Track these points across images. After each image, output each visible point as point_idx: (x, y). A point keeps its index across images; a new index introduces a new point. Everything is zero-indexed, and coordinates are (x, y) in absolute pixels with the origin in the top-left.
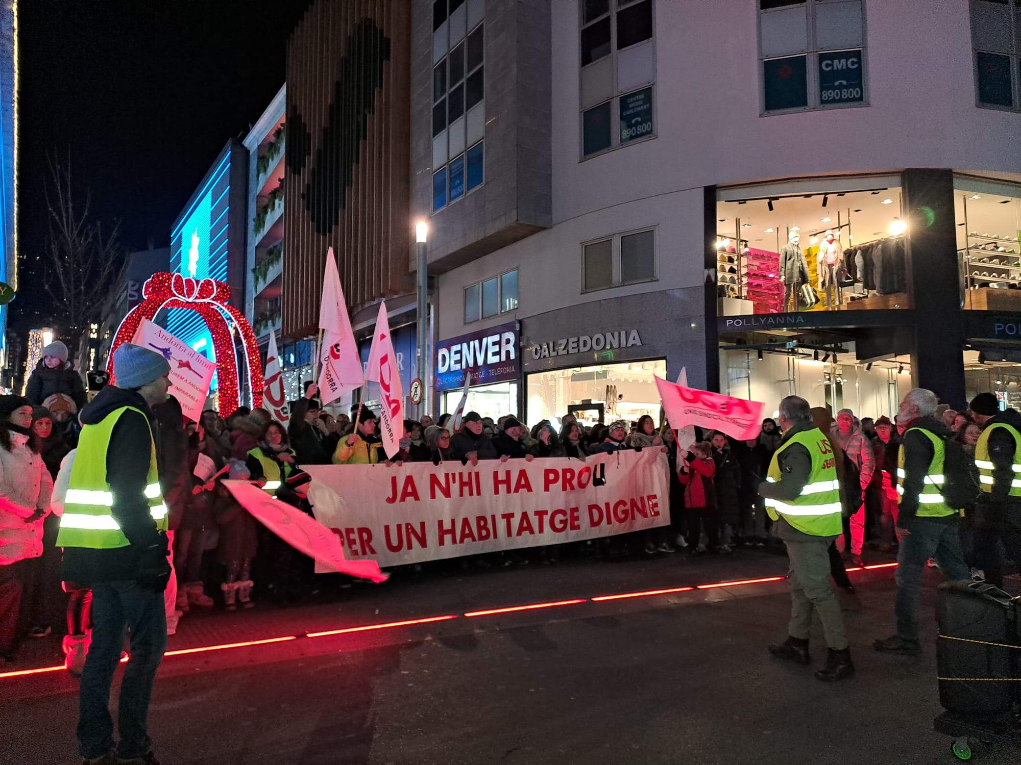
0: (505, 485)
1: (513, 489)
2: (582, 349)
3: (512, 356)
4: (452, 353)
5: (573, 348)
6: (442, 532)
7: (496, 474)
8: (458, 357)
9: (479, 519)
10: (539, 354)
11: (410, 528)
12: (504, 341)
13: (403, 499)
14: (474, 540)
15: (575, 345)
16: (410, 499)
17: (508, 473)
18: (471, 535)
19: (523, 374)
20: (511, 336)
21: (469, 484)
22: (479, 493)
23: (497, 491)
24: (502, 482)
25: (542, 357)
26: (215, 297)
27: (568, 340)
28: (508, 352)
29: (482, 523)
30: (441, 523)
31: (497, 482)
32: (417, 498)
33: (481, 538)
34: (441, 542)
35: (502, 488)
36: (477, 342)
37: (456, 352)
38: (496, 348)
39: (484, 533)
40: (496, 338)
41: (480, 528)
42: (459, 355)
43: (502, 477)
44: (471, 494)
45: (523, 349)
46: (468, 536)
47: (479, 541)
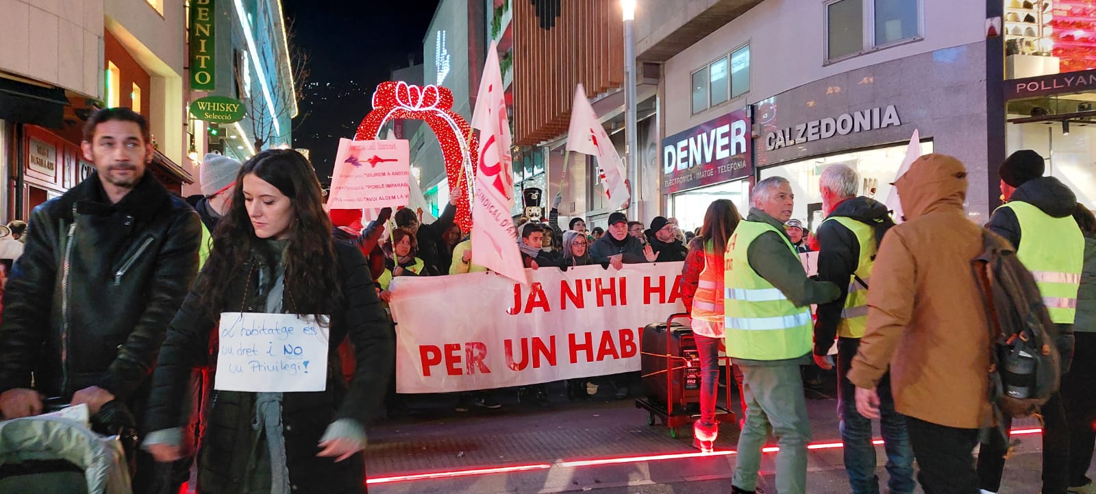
0: (658, 294)
1: (667, 299)
2: (824, 134)
3: (743, 149)
4: (679, 150)
5: (813, 134)
6: (574, 348)
7: (647, 280)
8: (684, 154)
9: (623, 333)
10: (773, 144)
11: (537, 343)
12: (734, 132)
13: (528, 310)
14: (616, 357)
15: (817, 130)
16: (538, 311)
17: (662, 279)
18: (612, 351)
19: (756, 169)
20: (741, 125)
21: (611, 291)
22: (624, 302)
23: (647, 301)
24: (655, 290)
25: (777, 147)
26: (438, 104)
27: (807, 126)
28: (738, 145)
29: (627, 337)
30: (572, 337)
31: (648, 290)
32: (547, 309)
33: (625, 355)
34: (573, 359)
35: (655, 297)
36: (704, 135)
37: (683, 149)
38: (726, 141)
39: (629, 349)
40: (725, 129)
41: (623, 343)
42: (686, 152)
43: (655, 283)
44: (614, 303)
45: (755, 140)
46: (608, 352)
47: (622, 357)
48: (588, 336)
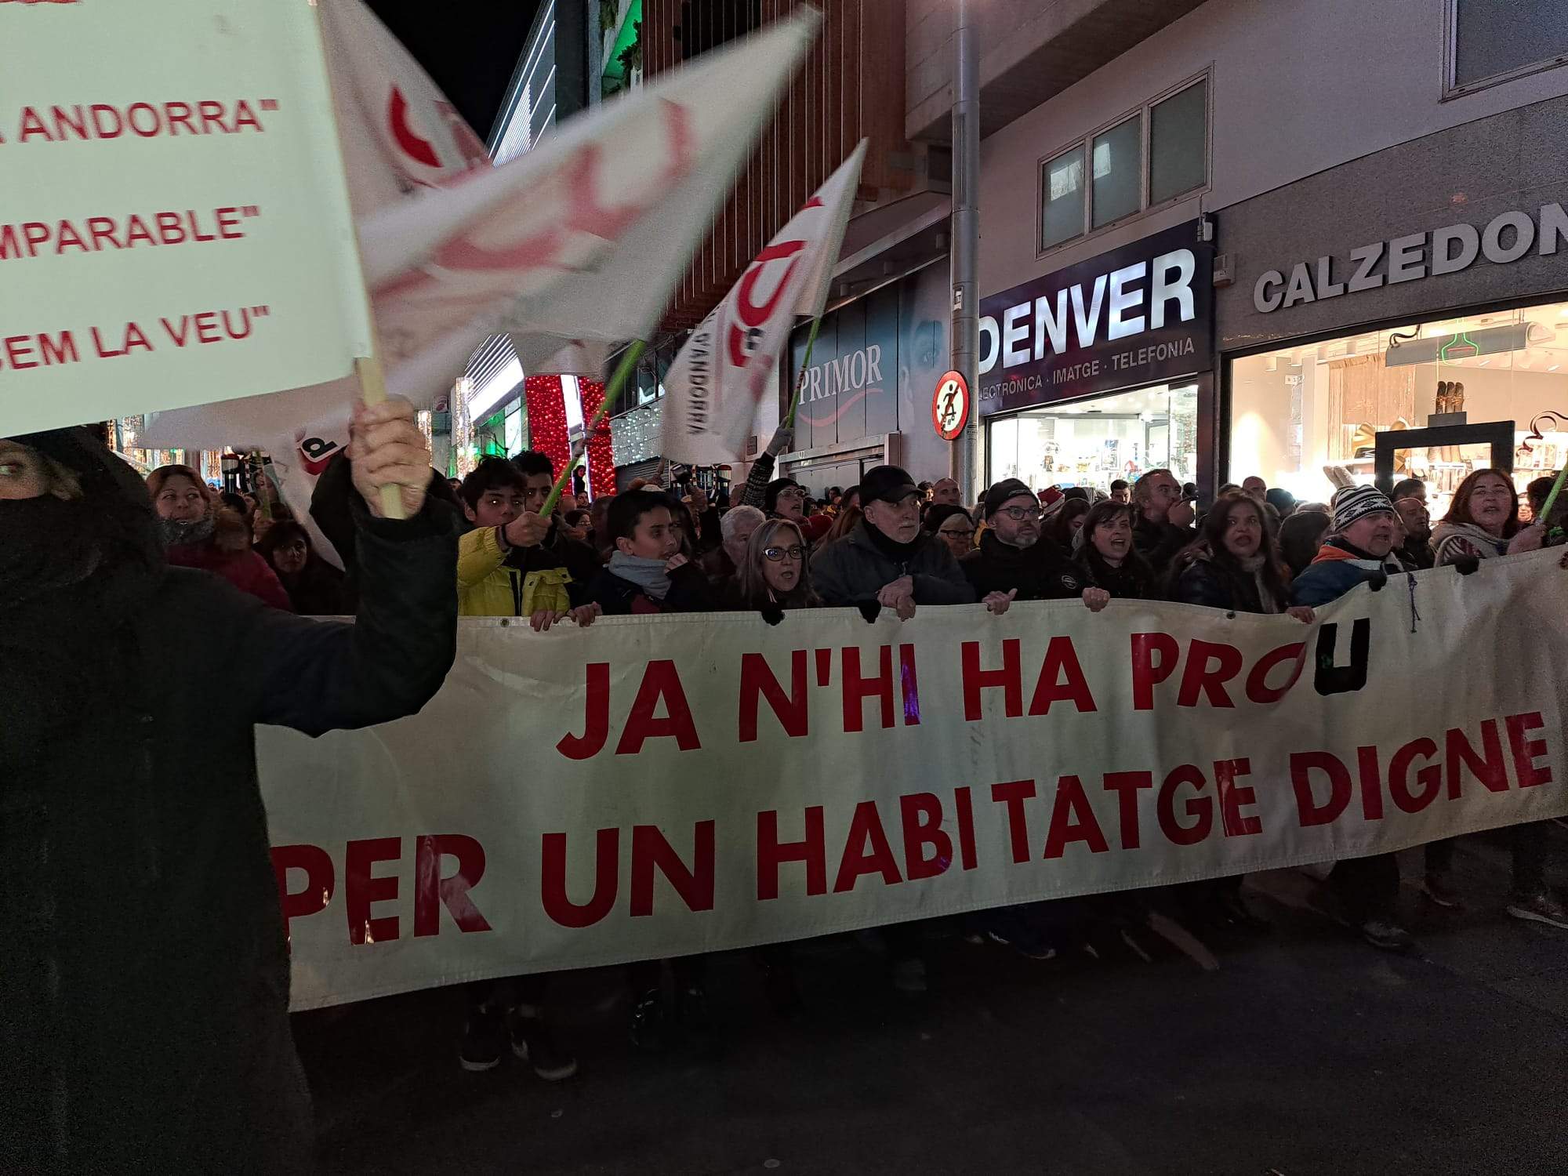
0: (1002, 690)
1: (1027, 704)
2: (1441, 263)
3: (1187, 312)
4: (1008, 326)
5: (1404, 267)
6: (772, 854)
7: (970, 652)
8: (1023, 332)
9: (911, 805)
10: (1276, 299)
11: (649, 841)
12: (1159, 275)
13: (630, 744)
14: (892, 877)
15: (1417, 256)
16: (659, 748)
17: (1012, 649)
18: (883, 862)
19: (1219, 357)
20: (1185, 261)
21: (882, 686)
22: (912, 719)
23: (973, 710)
24: (992, 679)
25: (1288, 303)
27: (1386, 247)
28: (1173, 306)
29: (923, 818)
30: (767, 821)
31: (974, 680)
32: (689, 740)
33: (918, 870)
34: (768, 888)
35: (993, 697)
36: (1077, 292)
37: (1017, 324)
38: (1137, 298)
39: (929, 851)
40: (1138, 271)
41: (914, 836)
42: (1026, 328)
43: (990, 661)
44: (888, 720)
45: (1219, 293)
46: (869, 866)
47: (910, 878)
48: (814, 817)
